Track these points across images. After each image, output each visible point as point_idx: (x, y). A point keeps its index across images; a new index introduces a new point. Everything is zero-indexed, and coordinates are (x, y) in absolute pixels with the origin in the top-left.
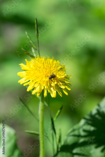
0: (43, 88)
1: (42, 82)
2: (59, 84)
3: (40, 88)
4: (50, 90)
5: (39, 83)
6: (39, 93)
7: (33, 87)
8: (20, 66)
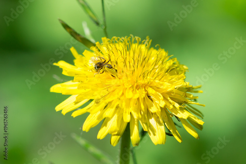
0: (127, 119)
1: (124, 104)
2: (171, 107)
3: (118, 120)
4: (146, 124)
5: (117, 107)
6: (117, 135)
7: (98, 119)
8: (58, 67)
